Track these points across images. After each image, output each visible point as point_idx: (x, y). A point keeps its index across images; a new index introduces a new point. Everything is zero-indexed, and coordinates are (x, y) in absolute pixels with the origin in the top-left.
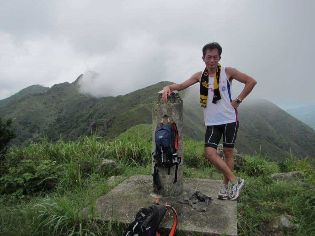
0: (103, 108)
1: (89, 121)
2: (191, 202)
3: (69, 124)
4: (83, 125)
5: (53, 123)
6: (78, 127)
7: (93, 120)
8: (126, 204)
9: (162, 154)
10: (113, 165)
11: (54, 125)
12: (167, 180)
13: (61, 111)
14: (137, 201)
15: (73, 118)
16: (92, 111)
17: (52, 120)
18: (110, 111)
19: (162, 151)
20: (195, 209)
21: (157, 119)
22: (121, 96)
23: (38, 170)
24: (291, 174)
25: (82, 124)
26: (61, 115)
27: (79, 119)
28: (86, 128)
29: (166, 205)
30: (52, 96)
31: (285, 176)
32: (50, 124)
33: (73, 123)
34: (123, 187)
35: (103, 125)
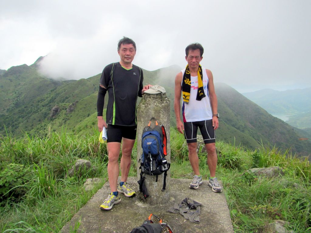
0: (65, 91)
1: (50, 106)
2: (182, 211)
3: (29, 109)
4: (44, 110)
5: (11, 108)
6: (39, 112)
7: (55, 104)
8: (111, 217)
9: (151, 162)
10: (89, 166)
11: (12, 110)
12: (155, 188)
13: (20, 95)
14: (122, 213)
15: (33, 102)
16: (53, 95)
17: (10, 105)
18: (72, 95)
19: (151, 159)
20: (188, 220)
21: (143, 121)
22: (84, 79)
23: (3, 176)
24: (271, 170)
25: (43, 108)
26: (20, 100)
27: (39, 103)
28: (47, 113)
29: (162, 223)
30: (9, 79)
31: (265, 171)
32: (8, 109)
33: (33, 107)
34: (104, 193)
35: (66, 109)
